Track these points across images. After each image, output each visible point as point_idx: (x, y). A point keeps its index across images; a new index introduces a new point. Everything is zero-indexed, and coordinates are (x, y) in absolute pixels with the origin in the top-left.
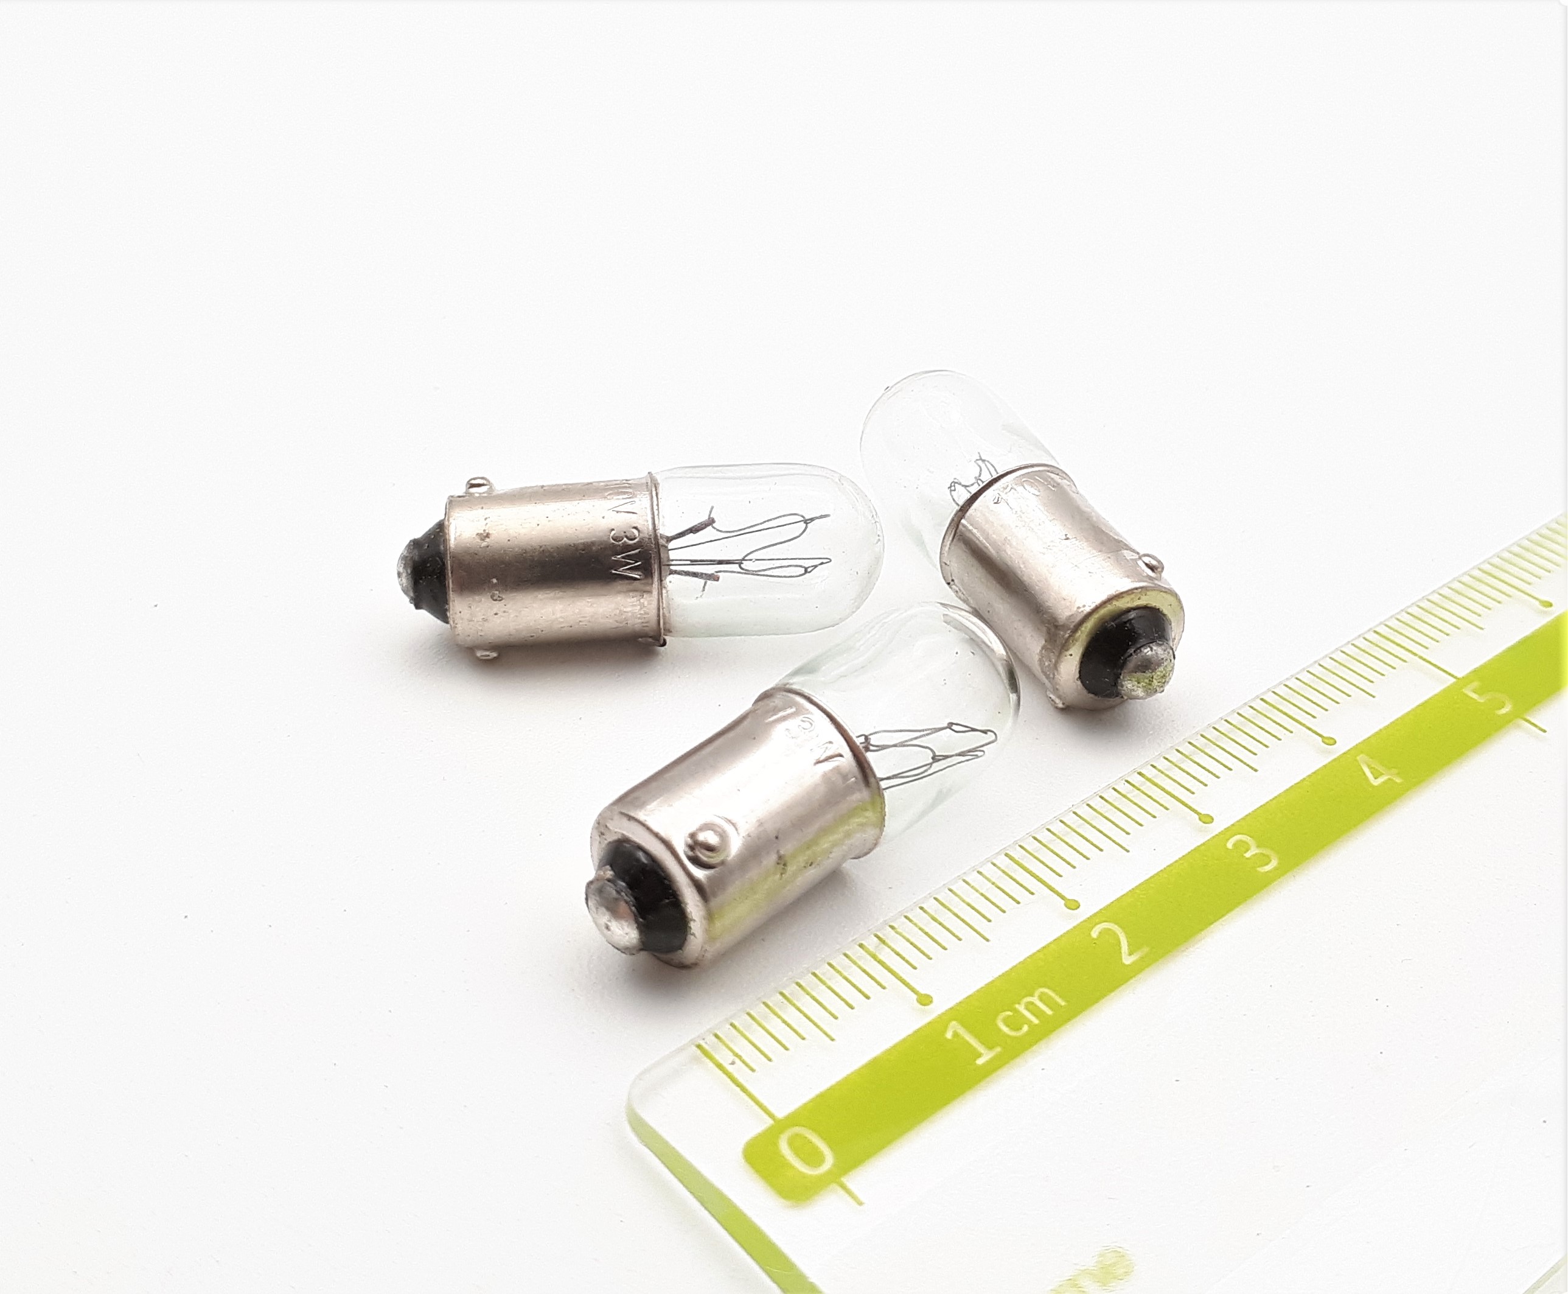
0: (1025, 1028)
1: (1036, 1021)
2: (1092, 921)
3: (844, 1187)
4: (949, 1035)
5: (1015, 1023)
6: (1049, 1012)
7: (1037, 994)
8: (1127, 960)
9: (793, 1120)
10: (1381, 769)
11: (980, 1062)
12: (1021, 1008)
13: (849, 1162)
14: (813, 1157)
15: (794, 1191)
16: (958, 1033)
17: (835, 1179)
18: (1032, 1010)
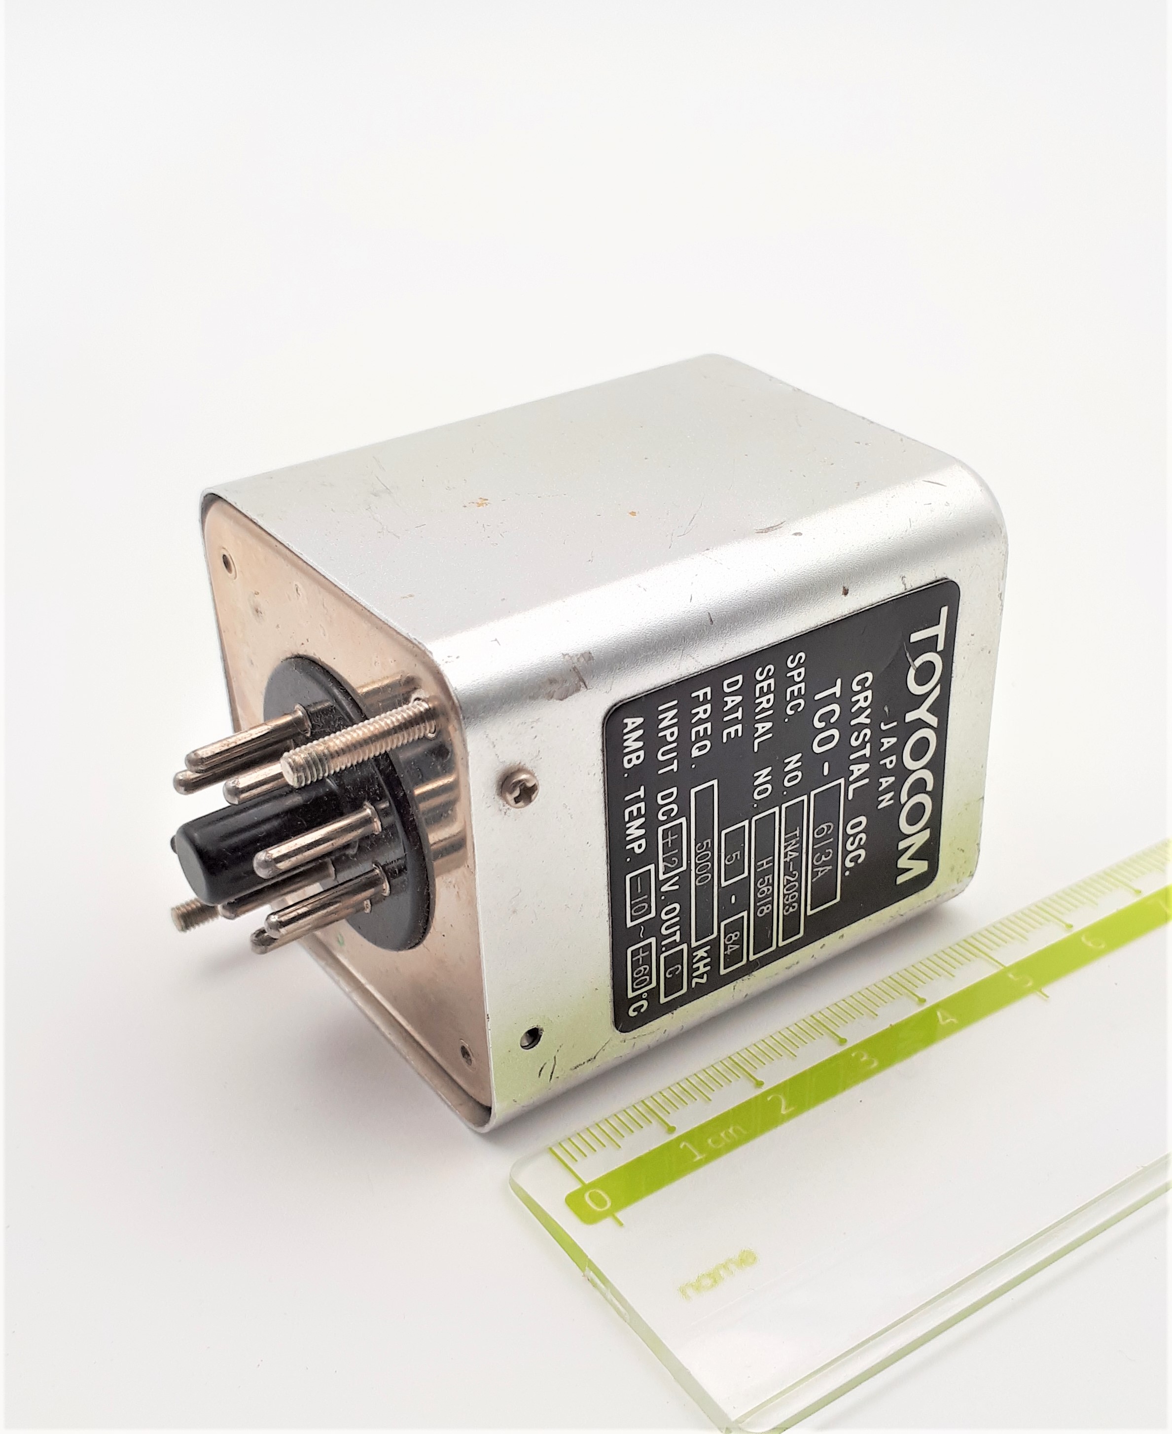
0: (723, 1144)
2: (768, 1093)
4: (682, 1146)
7: (733, 1127)
8: (783, 1112)
9: (593, 1185)
10: (948, 1016)
11: (695, 1160)
12: (723, 1135)
14: (601, 1203)
15: (589, 1218)
16: (685, 1146)
17: (611, 1213)
18: (728, 1135)
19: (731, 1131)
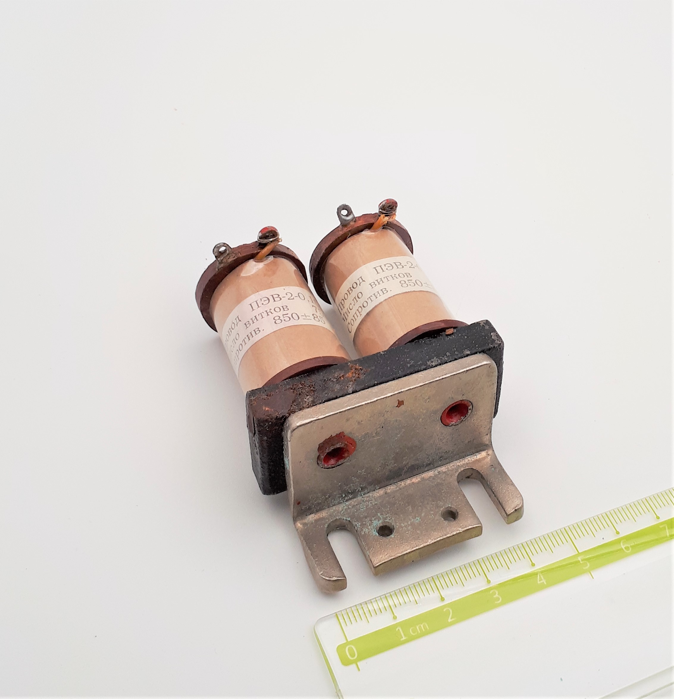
0: (416, 633)
2: (445, 606)
4: (397, 630)
7: (423, 624)
8: (450, 620)
9: (351, 642)
10: (543, 578)
11: (401, 640)
12: (418, 628)
14: (353, 655)
15: (346, 662)
16: (399, 630)
17: (355, 662)
18: (420, 628)
19: (422, 626)
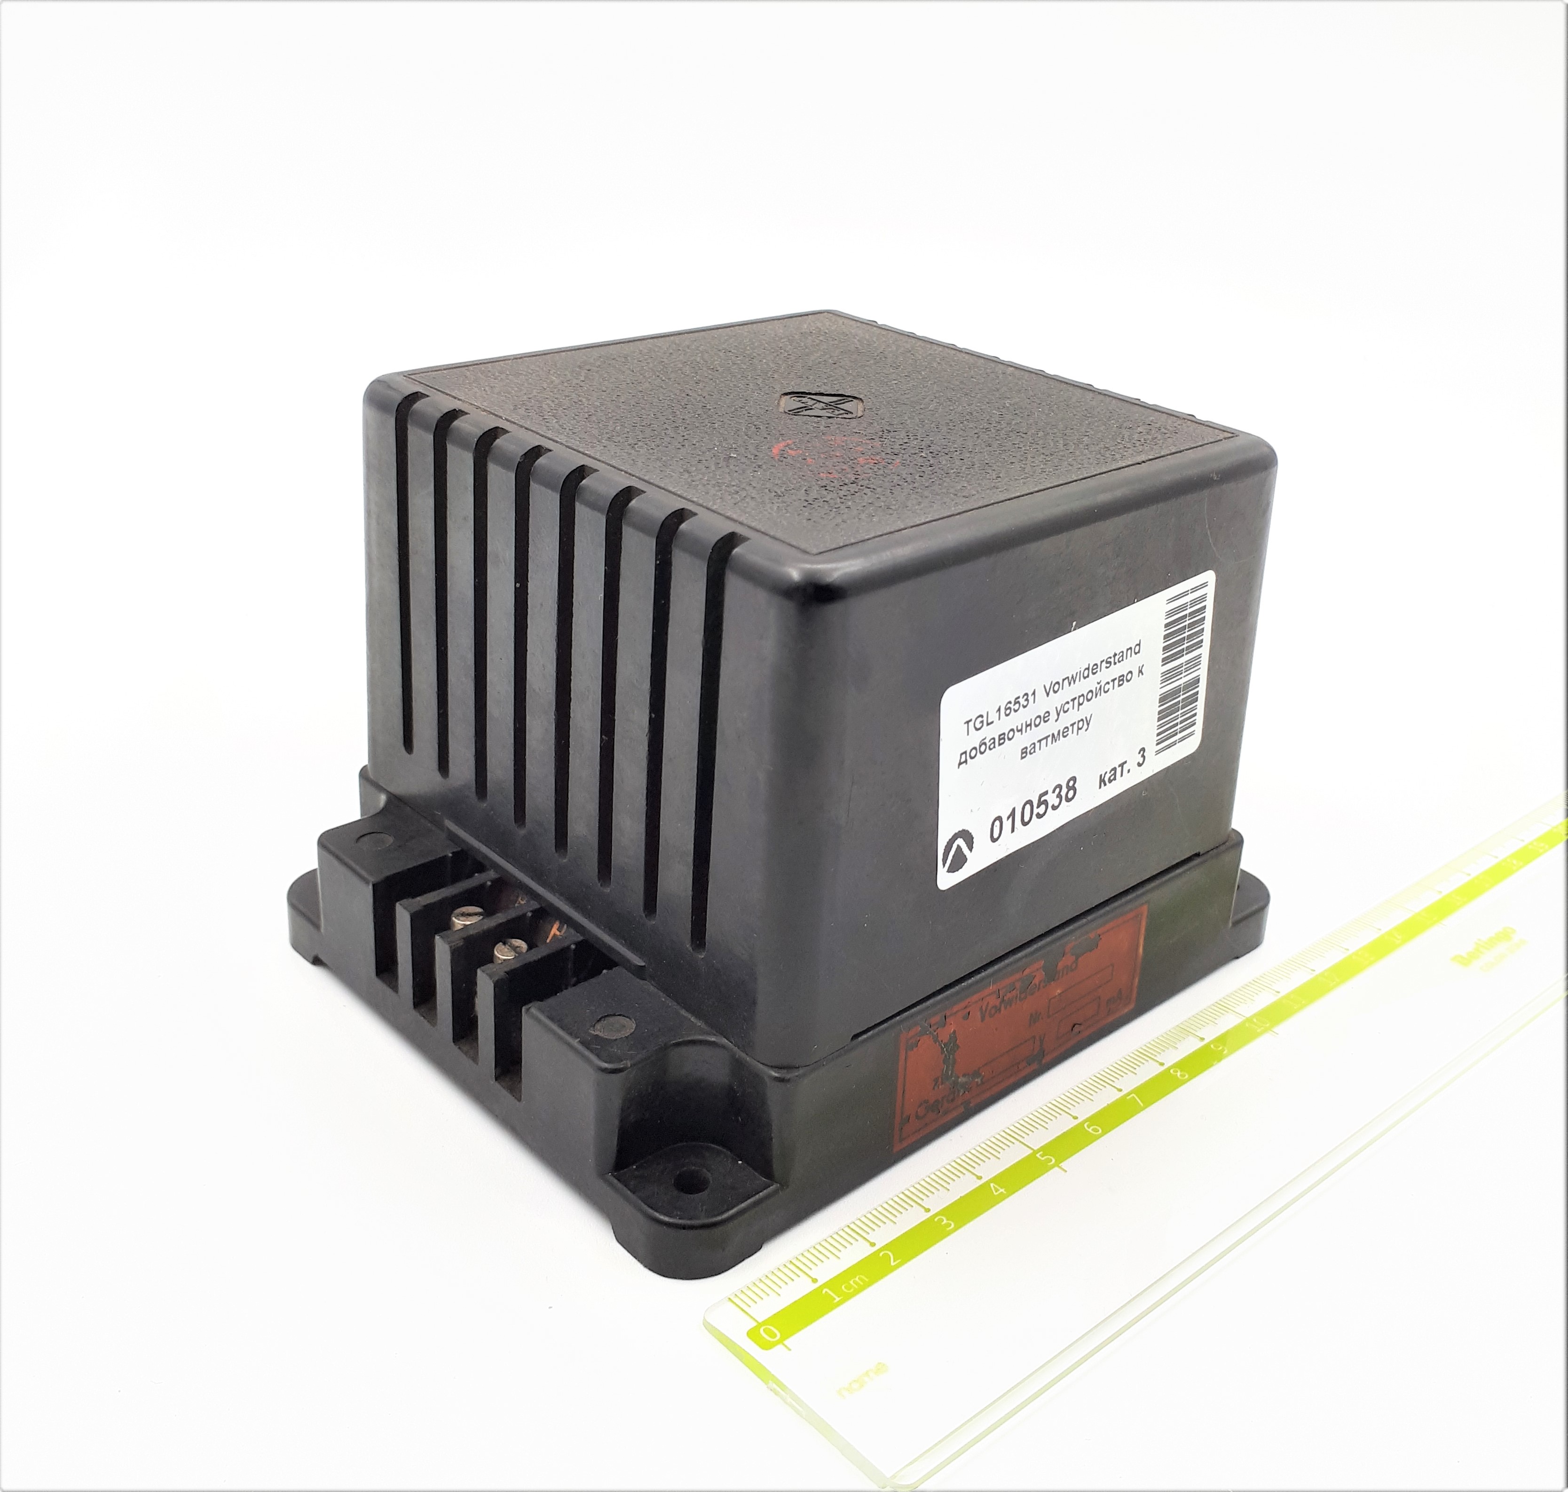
1: (856, 1287)
3: (784, 1345)
5: (849, 1287)
6: (862, 1283)
13: (786, 1336)
